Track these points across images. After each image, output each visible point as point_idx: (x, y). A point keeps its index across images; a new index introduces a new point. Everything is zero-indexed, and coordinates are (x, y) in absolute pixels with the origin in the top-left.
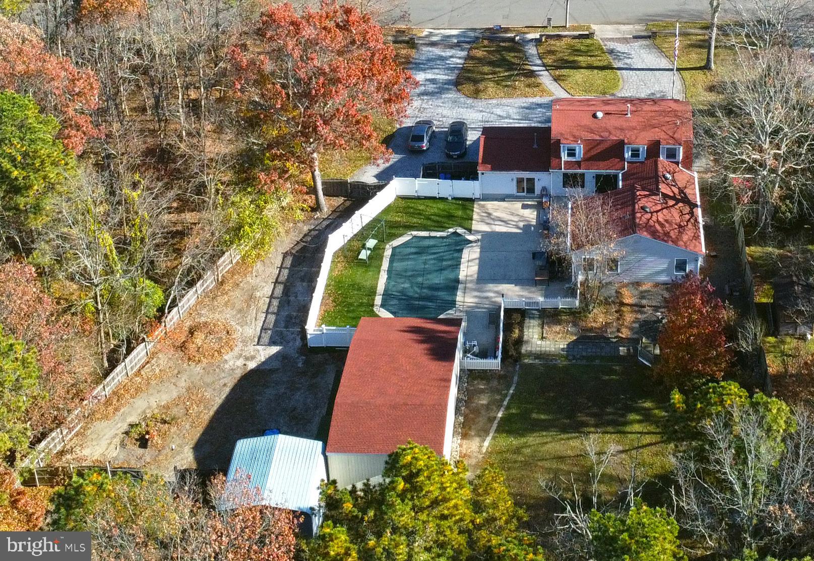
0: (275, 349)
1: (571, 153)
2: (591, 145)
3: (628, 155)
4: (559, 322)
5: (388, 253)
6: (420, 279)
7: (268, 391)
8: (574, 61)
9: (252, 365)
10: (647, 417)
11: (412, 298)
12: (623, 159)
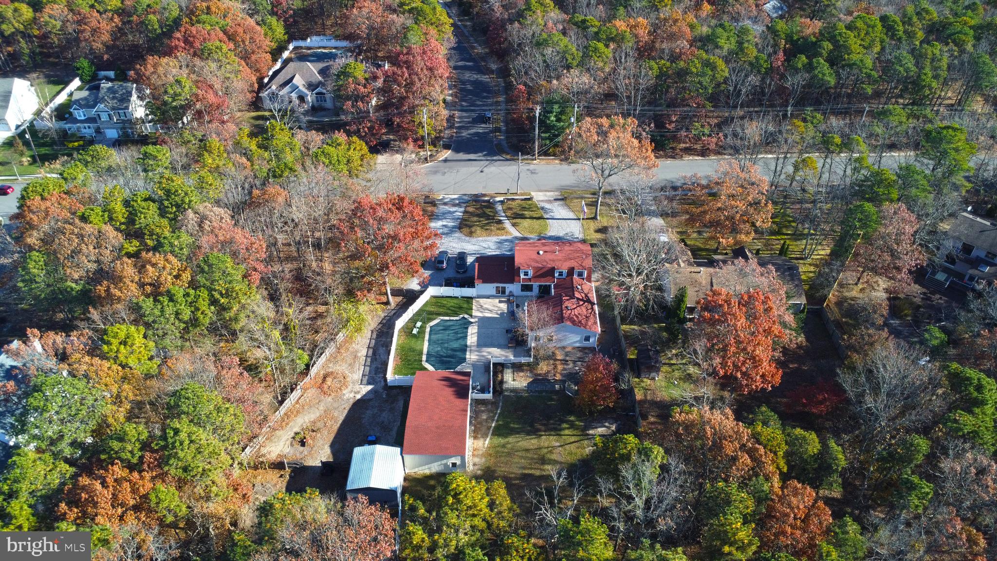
0: (370, 387)
1: (526, 274)
2: (537, 269)
3: (556, 275)
4: (522, 371)
5: (428, 330)
6: (446, 345)
7: (368, 412)
8: (523, 214)
9: (358, 397)
10: (572, 426)
11: (442, 356)
12: (554, 277)
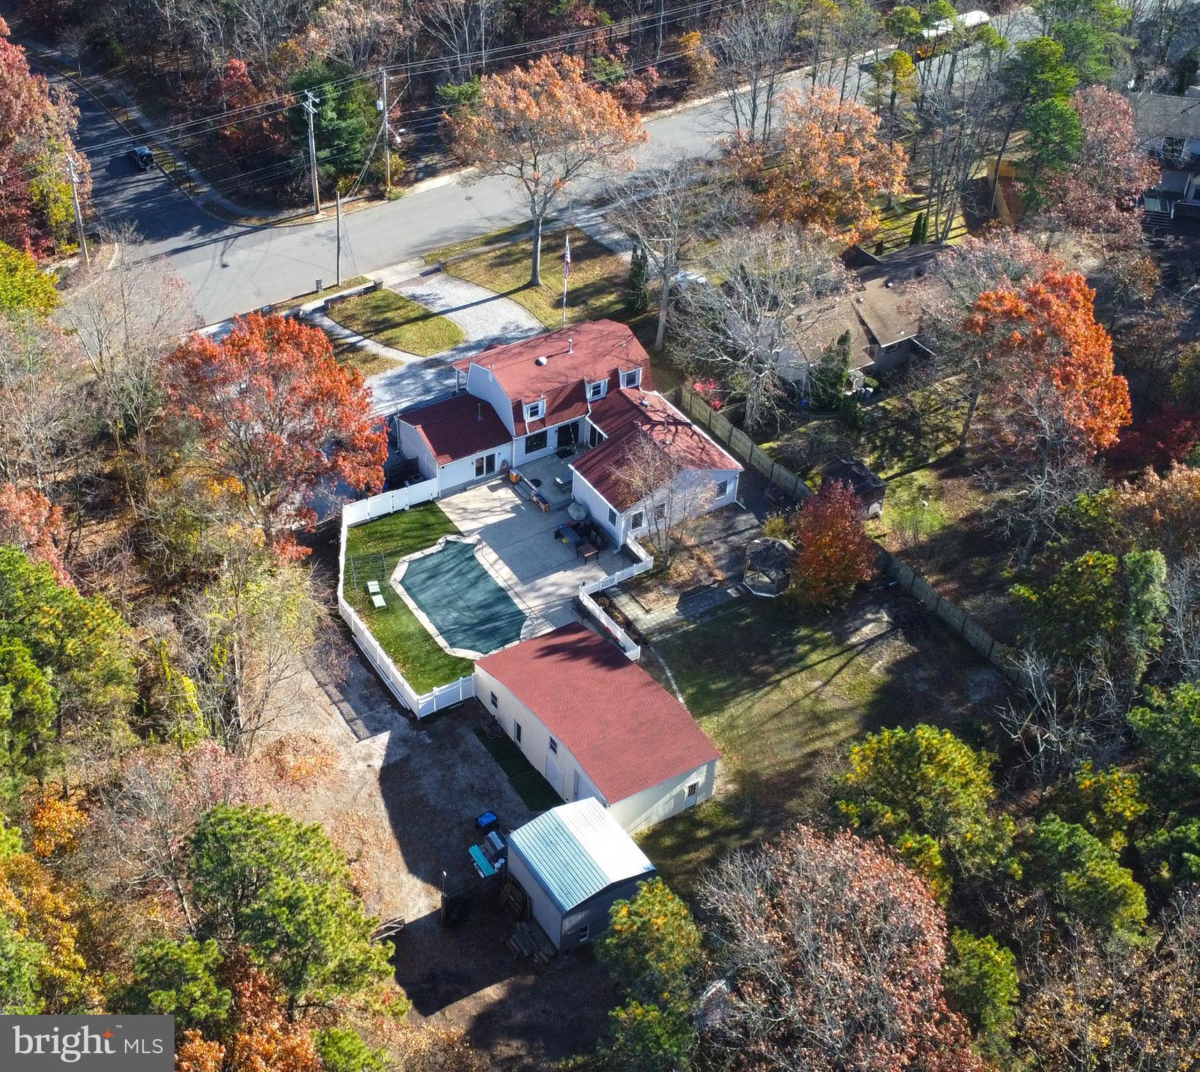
0: (384, 737)
1: (534, 412)
3: (589, 395)
4: (648, 590)
5: (400, 590)
6: (461, 603)
7: (424, 781)
8: (385, 320)
9: (378, 763)
11: (472, 626)
12: (585, 400)
